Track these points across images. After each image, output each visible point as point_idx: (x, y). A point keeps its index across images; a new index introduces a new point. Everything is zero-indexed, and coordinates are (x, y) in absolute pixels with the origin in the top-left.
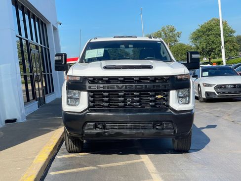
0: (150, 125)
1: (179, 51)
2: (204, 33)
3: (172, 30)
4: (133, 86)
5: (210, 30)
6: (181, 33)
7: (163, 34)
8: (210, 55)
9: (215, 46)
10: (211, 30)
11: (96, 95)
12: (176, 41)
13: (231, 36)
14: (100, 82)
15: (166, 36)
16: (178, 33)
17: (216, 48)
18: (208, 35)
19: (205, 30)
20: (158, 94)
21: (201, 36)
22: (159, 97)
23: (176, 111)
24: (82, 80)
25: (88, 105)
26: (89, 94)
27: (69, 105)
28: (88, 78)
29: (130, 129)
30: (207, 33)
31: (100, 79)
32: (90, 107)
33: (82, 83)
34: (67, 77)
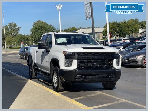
0: (106, 76)
1: (22, 38)
2: (39, 29)
3: (15, 26)
4: (99, 57)
5: (42, 27)
6: (20, 27)
7: (9, 27)
11: (81, 61)
12: (17, 32)
14: (82, 55)
15: (11, 29)
16: (18, 27)
18: (41, 30)
20: (109, 61)
21: (37, 30)
22: (110, 62)
23: (116, 69)
24: (74, 54)
25: (77, 66)
26: (78, 61)
27: (65, 66)
28: (77, 53)
29: (97, 78)
30: (41, 29)
31: (83, 53)
32: (78, 67)
33: (74, 55)
34: (64, 52)
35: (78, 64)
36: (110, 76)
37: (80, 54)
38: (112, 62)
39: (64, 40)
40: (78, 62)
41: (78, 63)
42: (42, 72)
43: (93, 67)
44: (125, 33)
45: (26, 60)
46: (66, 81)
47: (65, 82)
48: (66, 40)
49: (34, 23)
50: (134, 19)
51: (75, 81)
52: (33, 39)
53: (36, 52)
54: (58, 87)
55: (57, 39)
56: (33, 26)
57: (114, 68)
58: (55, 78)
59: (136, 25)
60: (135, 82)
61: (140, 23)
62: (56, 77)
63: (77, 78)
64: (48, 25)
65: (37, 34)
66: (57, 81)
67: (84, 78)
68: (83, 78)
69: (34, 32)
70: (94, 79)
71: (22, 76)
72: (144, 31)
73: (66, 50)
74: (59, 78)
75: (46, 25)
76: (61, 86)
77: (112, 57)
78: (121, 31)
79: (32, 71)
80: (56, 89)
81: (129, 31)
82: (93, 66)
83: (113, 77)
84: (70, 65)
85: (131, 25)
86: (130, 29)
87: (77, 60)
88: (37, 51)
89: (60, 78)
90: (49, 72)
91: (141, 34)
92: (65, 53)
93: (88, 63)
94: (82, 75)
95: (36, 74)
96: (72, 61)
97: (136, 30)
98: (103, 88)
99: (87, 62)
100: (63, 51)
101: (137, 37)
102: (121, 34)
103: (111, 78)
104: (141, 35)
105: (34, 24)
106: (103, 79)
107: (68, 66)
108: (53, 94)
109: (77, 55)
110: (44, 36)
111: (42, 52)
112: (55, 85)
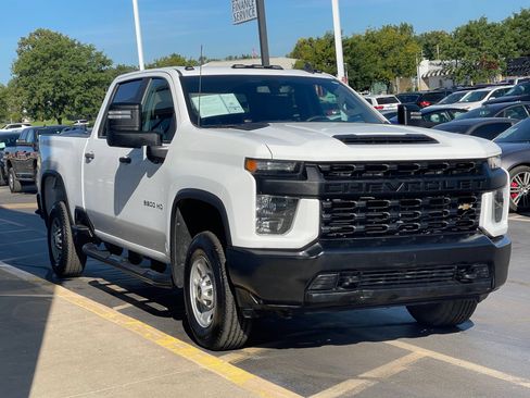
0: (450, 273)
2: (45, 61)
4: (419, 183)
5: (58, 56)
8: (61, 111)
9: (74, 92)
10: (61, 56)
11: (337, 205)
13: (102, 71)
14: (342, 174)
17: (74, 97)
18: (55, 67)
19: (48, 55)
20: (462, 202)
21: (39, 68)
22: (465, 207)
23: (491, 238)
24: (301, 169)
25: (320, 230)
26: (321, 205)
27: (259, 232)
28: (316, 165)
29: (409, 283)
30: (51, 62)
31: (345, 166)
32: (322, 235)
33: (305, 176)
34: (250, 162)
35: (324, 222)
36: (470, 270)
37: (330, 170)
38: (477, 205)
39: (227, 104)
40: (324, 210)
41: (321, 217)
42: (115, 249)
43: (391, 233)
44: (372, 74)
45: (7, 184)
46: (266, 302)
47: (259, 307)
48: (237, 103)
49: (23, 39)
50: (398, 25)
51: (308, 304)
52: (23, 100)
53: (88, 161)
54: (217, 329)
55: (195, 100)
56: (20, 53)
57: (482, 231)
58: (201, 287)
59: (411, 48)
60: (522, 284)
61: (419, 41)
62: (208, 283)
63: (318, 287)
64: (82, 48)
65: (39, 83)
66: (211, 298)
67: (353, 286)
68: (346, 287)
69: (28, 74)
70: (396, 290)
71: (13, 263)
72: (441, 68)
73: (262, 152)
74: (228, 289)
75: (73, 45)
76: (237, 326)
77: (479, 181)
78: (357, 68)
79: (64, 244)
80: (210, 340)
81: (385, 68)
82: (394, 226)
83: (480, 278)
84: (279, 226)
85: (392, 48)
86: (390, 60)
87: (317, 201)
88: (89, 157)
89: (233, 287)
90: (160, 254)
91: (425, 79)
92: (259, 166)
93: (370, 214)
94: (343, 273)
95: (83, 257)
96: (295, 203)
97: (408, 67)
98: (413, 320)
99: (363, 210)
100: (247, 159)
101: (409, 90)
102: (356, 80)
103: (470, 281)
104: (428, 84)
105: (22, 44)
106: (436, 287)
107: (274, 231)
108: (211, 373)
109: (317, 178)
110: (121, 83)
111: (122, 160)
112: (204, 320)
